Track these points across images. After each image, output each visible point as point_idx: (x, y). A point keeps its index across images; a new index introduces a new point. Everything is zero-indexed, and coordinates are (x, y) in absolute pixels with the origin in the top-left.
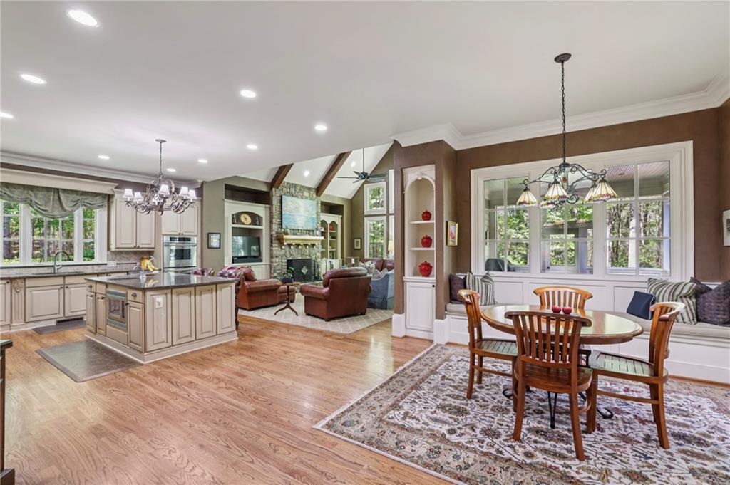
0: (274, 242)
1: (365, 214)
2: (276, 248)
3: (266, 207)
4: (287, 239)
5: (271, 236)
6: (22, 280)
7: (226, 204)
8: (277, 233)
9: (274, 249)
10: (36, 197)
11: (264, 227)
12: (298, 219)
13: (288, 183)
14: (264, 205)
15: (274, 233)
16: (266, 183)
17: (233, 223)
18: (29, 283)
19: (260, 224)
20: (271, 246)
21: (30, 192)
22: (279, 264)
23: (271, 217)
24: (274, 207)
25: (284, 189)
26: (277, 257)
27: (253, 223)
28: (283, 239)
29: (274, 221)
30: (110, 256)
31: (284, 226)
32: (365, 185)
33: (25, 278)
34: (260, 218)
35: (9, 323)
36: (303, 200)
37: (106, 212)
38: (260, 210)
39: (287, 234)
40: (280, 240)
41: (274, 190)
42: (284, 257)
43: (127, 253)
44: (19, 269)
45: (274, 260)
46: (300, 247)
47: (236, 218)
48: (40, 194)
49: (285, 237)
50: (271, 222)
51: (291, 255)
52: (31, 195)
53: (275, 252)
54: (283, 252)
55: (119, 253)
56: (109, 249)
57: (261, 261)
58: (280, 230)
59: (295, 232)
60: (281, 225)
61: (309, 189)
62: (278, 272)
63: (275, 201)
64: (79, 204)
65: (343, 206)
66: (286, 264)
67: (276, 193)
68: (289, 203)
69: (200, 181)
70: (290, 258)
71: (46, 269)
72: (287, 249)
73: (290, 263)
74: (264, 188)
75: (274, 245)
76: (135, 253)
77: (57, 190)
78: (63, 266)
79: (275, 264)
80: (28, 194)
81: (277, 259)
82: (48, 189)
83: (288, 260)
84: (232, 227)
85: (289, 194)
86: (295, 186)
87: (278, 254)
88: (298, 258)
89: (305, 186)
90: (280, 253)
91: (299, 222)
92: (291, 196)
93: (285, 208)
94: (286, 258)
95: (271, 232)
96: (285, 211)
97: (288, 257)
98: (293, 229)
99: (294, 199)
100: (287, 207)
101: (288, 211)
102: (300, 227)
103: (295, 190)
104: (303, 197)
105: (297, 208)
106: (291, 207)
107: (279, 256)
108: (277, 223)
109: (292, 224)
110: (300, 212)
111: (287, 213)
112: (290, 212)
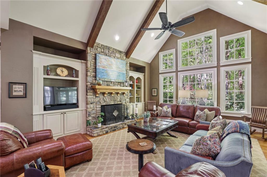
0: (88, 91)
1: (160, 72)
2: (91, 97)
3: (82, 62)
4: (100, 89)
5: (87, 86)
7: (35, 56)
8: (91, 84)
9: (88, 97)
11: (80, 79)
12: (111, 73)
13: (102, 45)
14: (80, 61)
15: (89, 84)
16: (82, 43)
17: (44, 74)
19: (77, 76)
20: (87, 94)
22: (94, 109)
23: (87, 71)
24: (89, 63)
25: (99, 49)
26: (91, 103)
27: (70, 75)
28: (96, 89)
29: (89, 74)
31: (97, 79)
32: (160, 53)
34: (77, 71)
36: (115, 60)
38: (76, 64)
39: (99, 85)
40: (94, 90)
41: (89, 48)
42: (99, 103)
45: (89, 106)
46: (112, 95)
47: (48, 70)
49: (97, 87)
50: (86, 75)
51: (105, 101)
53: (89, 100)
54: (97, 99)
57: (78, 107)
58: (94, 81)
59: (109, 83)
60: (96, 77)
61: (120, 52)
62: (93, 115)
63: (90, 58)
65: (145, 67)
66: (100, 109)
67: (90, 52)
68: (103, 60)
70: (104, 104)
72: (101, 96)
73: (103, 108)
74: (80, 47)
75: (88, 94)
79: (89, 110)
81: (92, 106)
83: (101, 106)
84: (44, 78)
85: (103, 54)
86: (109, 48)
87: (92, 101)
88: (110, 104)
89: (117, 50)
90: (94, 100)
91: (112, 76)
92: (105, 55)
93: (99, 64)
94: (100, 104)
95: (87, 83)
96: (99, 66)
97: (102, 103)
98: (107, 81)
99: (107, 58)
100: (100, 63)
101: (101, 67)
102: (113, 80)
103: (109, 51)
104: (116, 57)
105: (109, 65)
106: (105, 64)
107: (94, 103)
108: (92, 76)
109: (106, 77)
110: (112, 68)
111: (101, 68)
112: (104, 68)
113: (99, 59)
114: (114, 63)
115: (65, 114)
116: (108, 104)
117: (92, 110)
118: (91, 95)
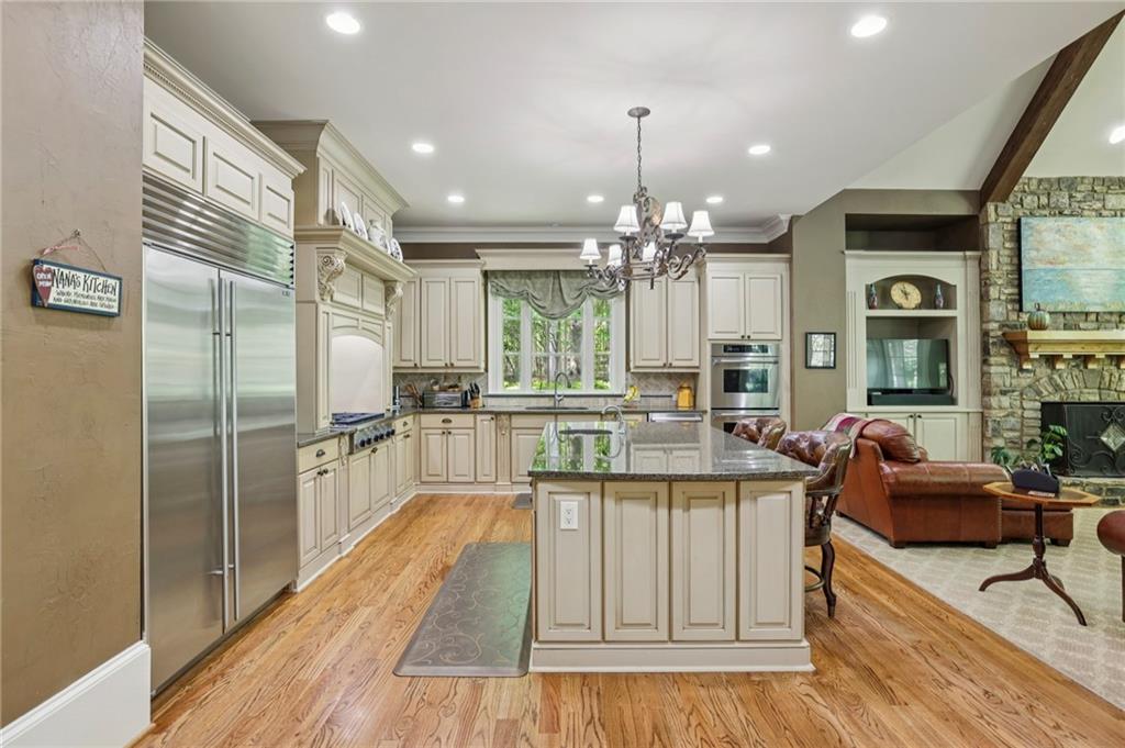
0: (993, 350)
2: (1001, 369)
3: (965, 258)
4: (1039, 343)
5: (985, 334)
6: (507, 416)
7: (849, 262)
8: (1002, 326)
9: (993, 369)
10: (534, 288)
11: (962, 314)
12: (1084, 280)
13: (1040, 181)
14: (961, 254)
15: (994, 326)
16: (964, 194)
17: (871, 307)
18: (517, 421)
19: (949, 304)
20: (985, 362)
21: (528, 281)
22: (1012, 414)
23: (984, 284)
24: (993, 255)
25: (1028, 200)
26: (1004, 393)
27: (930, 302)
28: (1026, 342)
29: (993, 292)
30: (631, 382)
31: (1027, 306)
33: (510, 414)
34: (949, 289)
35: (494, 479)
36: (1105, 222)
37: (624, 303)
38: (948, 267)
39: (1039, 326)
40: (1016, 347)
41: (991, 207)
42: (1032, 394)
43: (657, 376)
44: (518, 399)
45: (994, 401)
46: (1091, 366)
47: (880, 293)
48: (539, 282)
49: (1032, 335)
50: (984, 297)
51: (1057, 388)
52: (529, 286)
53: (996, 380)
54: (1025, 380)
55: (642, 377)
56: (628, 369)
57: (953, 401)
58: (1013, 317)
59: (1070, 319)
60: (1020, 301)
62: (1011, 434)
63: (996, 239)
64: (585, 292)
66: (1039, 415)
67: (997, 218)
68: (1048, 237)
69: (785, 218)
70: (1056, 398)
71: (547, 399)
72: (1043, 371)
73: (1052, 412)
74: (960, 209)
75: (992, 360)
76: (670, 376)
77: (557, 273)
78: (565, 396)
79: (996, 414)
80: (526, 284)
81: (1005, 401)
82: (546, 273)
83: (1043, 404)
84: (868, 318)
85: (1046, 212)
86: (1070, 184)
87: (1008, 384)
88: (1082, 400)
89: (1110, 179)
90: (1014, 382)
91: (1088, 290)
92: (1055, 215)
93: (1033, 254)
94: (1037, 398)
95: (984, 326)
96: (1032, 261)
97: (1045, 393)
98: (1064, 314)
99: (1064, 223)
100: (1038, 250)
101: (1040, 260)
102: (1096, 304)
103: (1071, 197)
104: (1104, 213)
105: (1078, 248)
106: (1057, 247)
107: (1013, 391)
108: (1003, 297)
109: (1061, 298)
110: (1090, 260)
111: (1040, 266)
112: (1051, 263)
113: (1031, 235)
114: (1099, 237)
115: (918, 420)
116: (1069, 400)
117: (1008, 415)
118: (1003, 365)
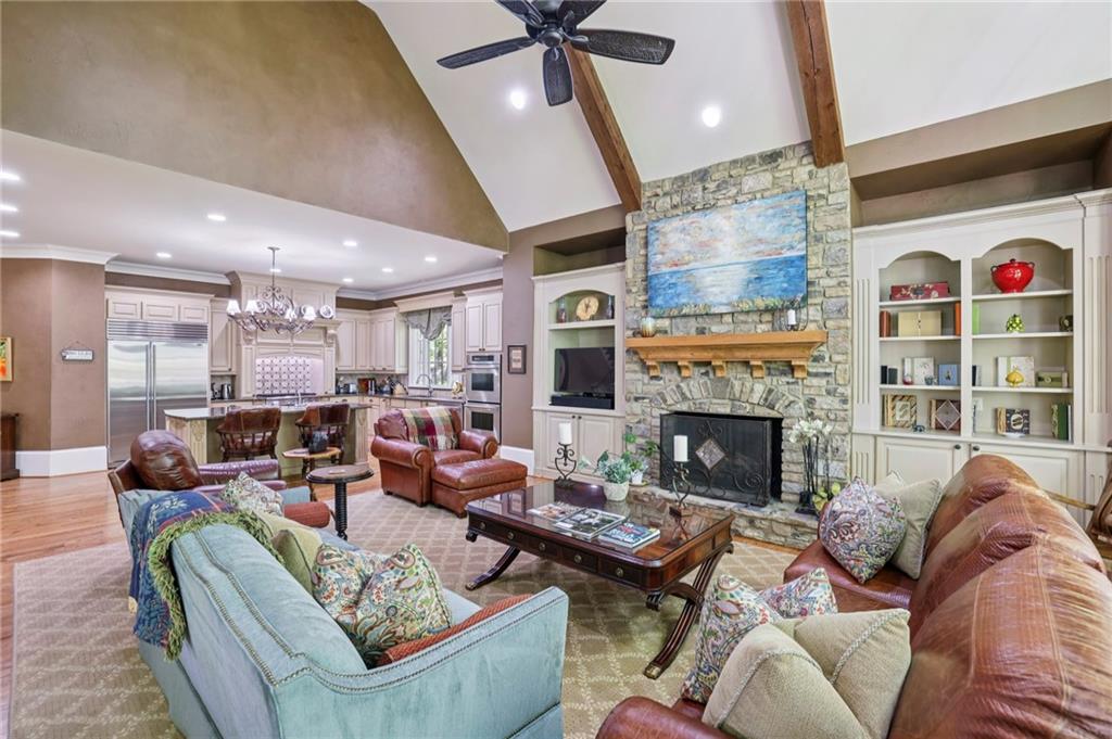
0: (627, 357)
2: (634, 376)
8: (637, 332)
9: (627, 376)
11: (619, 322)
13: (674, 180)
15: (628, 333)
22: (643, 421)
26: (636, 399)
42: (658, 402)
53: (629, 387)
54: (656, 386)
68: (673, 238)
70: (682, 408)
72: (672, 377)
81: (636, 407)
83: (670, 413)
87: (640, 391)
90: (645, 388)
91: (714, 289)
94: (663, 406)
96: (658, 264)
97: (670, 401)
100: (663, 253)
101: (665, 263)
102: (722, 304)
105: (703, 245)
106: (682, 247)
107: (644, 398)
108: (638, 305)
109: (684, 301)
110: (716, 256)
111: (665, 268)
112: (676, 265)
113: (658, 239)
114: (725, 230)
116: (697, 410)
117: (640, 422)
118: (635, 372)
